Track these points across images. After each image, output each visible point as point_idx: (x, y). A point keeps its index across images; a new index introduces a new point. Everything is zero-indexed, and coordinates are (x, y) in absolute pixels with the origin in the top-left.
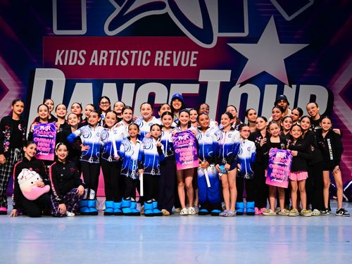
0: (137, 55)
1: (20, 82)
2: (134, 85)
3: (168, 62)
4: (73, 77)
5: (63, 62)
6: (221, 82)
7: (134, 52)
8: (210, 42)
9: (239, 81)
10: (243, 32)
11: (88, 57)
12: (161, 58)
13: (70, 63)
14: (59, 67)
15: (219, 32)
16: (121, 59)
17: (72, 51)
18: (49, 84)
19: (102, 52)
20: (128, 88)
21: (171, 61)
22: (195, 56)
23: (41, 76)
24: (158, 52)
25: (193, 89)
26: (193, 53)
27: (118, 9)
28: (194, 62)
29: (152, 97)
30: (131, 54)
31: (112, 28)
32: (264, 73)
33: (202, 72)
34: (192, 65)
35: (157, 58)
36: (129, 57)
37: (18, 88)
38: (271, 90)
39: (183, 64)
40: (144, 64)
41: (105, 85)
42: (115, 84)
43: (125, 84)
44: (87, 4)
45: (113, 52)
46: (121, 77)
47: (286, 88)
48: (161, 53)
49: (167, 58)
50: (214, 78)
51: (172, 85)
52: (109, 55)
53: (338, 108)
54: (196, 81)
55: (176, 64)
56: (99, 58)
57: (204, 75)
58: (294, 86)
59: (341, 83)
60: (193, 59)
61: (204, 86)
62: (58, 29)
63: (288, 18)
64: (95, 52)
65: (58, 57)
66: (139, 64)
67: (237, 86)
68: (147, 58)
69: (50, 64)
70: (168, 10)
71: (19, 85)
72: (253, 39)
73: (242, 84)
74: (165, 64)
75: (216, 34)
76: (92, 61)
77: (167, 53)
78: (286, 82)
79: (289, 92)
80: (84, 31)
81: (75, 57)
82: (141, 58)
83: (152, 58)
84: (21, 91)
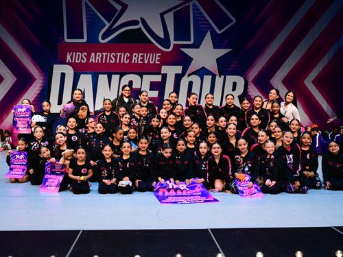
0: (121, 56)
1: (43, 74)
2: (119, 75)
3: (141, 60)
4: (79, 70)
5: (72, 60)
6: (176, 74)
7: (119, 54)
8: (168, 48)
9: (187, 73)
10: (190, 40)
11: (88, 57)
12: (137, 58)
13: (77, 61)
14: (69, 64)
15: (175, 40)
16: (110, 58)
17: (78, 53)
18: (63, 75)
19: (98, 54)
20: (115, 78)
21: (143, 60)
22: (159, 56)
23: (58, 69)
24: (134, 54)
25: (158, 78)
26: (158, 55)
27: (108, 25)
28: (158, 60)
29: (131, 83)
30: (117, 56)
31: (103, 38)
32: (203, 68)
33: (163, 67)
34: (157, 62)
35: (134, 58)
36: (116, 57)
37: (42, 78)
38: (208, 79)
39: (151, 62)
40: (125, 62)
41: (100, 76)
42: (106, 75)
43: (113, 76)
44: (87, 22)
45: (104, 54)
46: (110, 70)
47: (217, 77)
48: (137, 54)
49: (140, 58)
50: (171, 71)
51: (144, 76)
52: (102, 56)
53: (251, 90)
54: (160, 73)
55: (146, 62)
56: (96, 58)
57: (165, 69)
58: (223, 77)
59: (253, 74)
60: (157, 58)
61: (164, 76)
62: (68, 38)
63: (219, 32)
64: (93, 54)
65: (69, 57)
66: (122, 62)
67: (186, 76)
68: (127, 58)
69: (63, 62)
70: (141, 26)
71: (43, 76)
72: (196, 45)
73: (189, 75)
74: (139, 62)
75: (173, 42)
76: (91, 60)
77: (140, 54)
78: (217, 73)
79: (219, 80)
80: (85, 40)
81: (80, 57)
82: (124, 58)
83: (130, 58)
84: (44, 80)
